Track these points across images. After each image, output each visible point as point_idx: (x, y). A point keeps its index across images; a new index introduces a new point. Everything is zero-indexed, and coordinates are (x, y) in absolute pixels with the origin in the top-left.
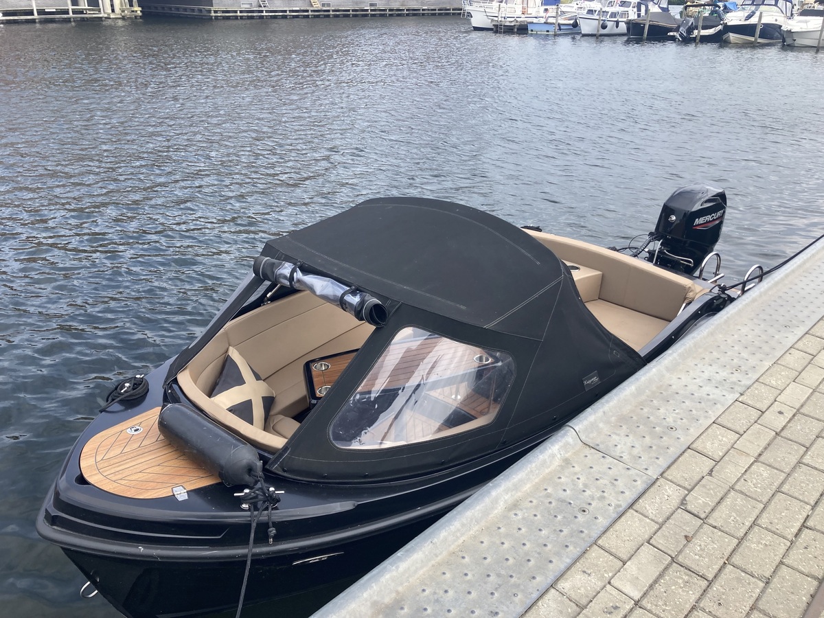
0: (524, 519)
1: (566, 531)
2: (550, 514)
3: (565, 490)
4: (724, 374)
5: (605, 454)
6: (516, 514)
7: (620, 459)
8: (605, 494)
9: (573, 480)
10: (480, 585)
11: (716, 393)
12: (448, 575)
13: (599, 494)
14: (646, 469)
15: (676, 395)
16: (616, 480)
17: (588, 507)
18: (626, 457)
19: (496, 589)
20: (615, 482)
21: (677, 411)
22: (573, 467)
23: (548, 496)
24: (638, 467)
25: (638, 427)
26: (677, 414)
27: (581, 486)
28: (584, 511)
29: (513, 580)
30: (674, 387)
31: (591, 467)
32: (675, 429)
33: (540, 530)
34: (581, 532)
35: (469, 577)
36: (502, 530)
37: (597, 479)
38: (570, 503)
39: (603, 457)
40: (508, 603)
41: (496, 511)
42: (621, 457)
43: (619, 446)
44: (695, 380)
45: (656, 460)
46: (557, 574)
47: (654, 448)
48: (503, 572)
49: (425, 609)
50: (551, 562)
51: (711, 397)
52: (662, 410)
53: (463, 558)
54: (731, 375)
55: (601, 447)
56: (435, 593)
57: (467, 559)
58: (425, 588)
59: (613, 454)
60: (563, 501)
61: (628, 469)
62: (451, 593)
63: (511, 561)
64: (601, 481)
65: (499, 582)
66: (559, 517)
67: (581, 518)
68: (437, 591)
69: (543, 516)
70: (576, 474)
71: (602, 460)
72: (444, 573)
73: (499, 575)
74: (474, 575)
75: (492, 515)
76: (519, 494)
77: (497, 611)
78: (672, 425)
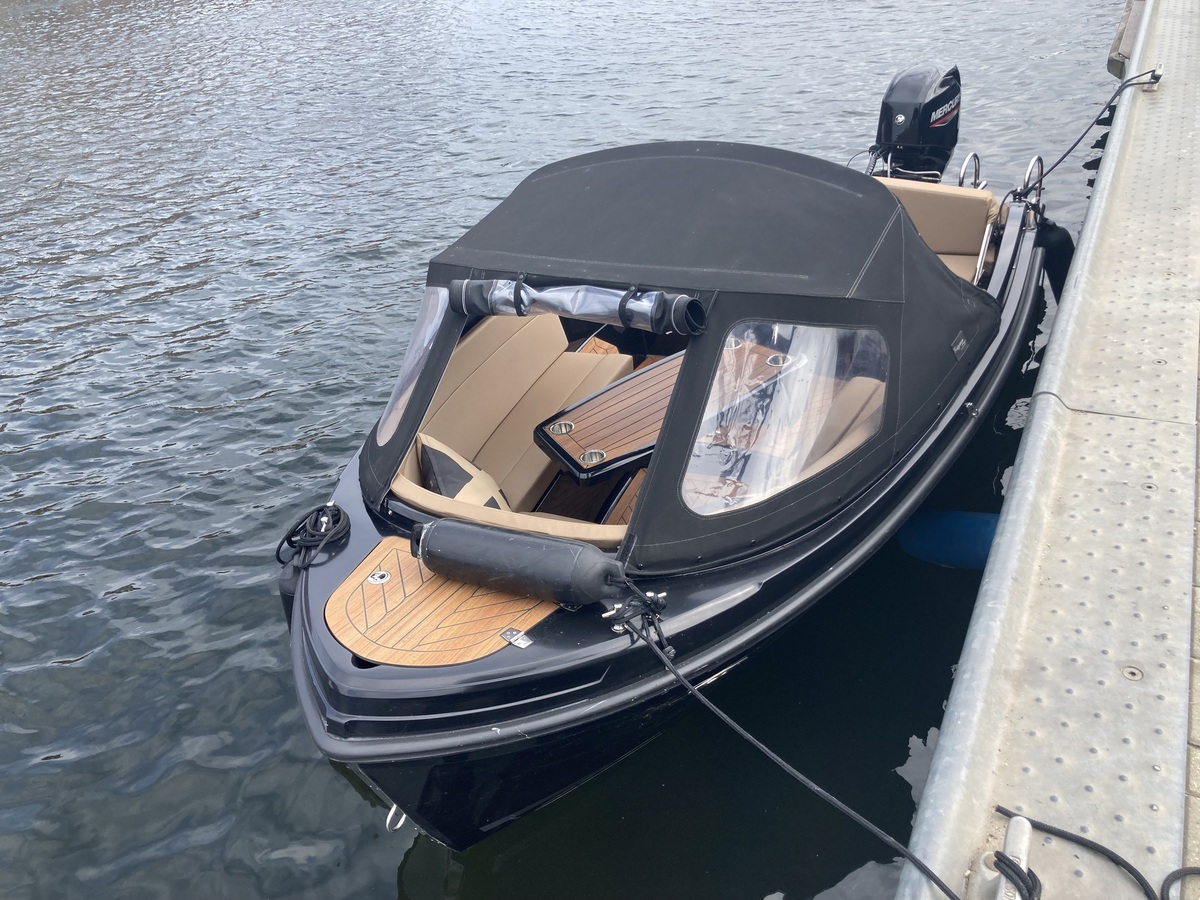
0: (1085, 518)
1: (1152, 518)
2: (1113, 503)
3: (1103, 471)
4: (1158, 283)
5: (1112, 416)
6: (1072, 516)
7: (1132, 415)
8: (1156, 460)
9: (1101, 456)
10: (1111, 611)
11: (1172, 307)
12: (1061, 612)
13: (1148, 464)
14: (1176, 417)
15: (1127, 323)
16: (1153, 440)
17: (1149, 481)
18: (1139, 411)
19: (1135, 608)
20: (1153, 443)
21: (1146, 341)
22: (1087, 440)
23: (1090, 483)
24: (1164, 418)
25: (1118, 371)
26: (1149, 343)
27: (1118, 460)
28: (1150, 487)
29: (1145, 591)
30: (1115, 313)
31: (1109, 435)
32: (1163, 363)
33: (1120, 525)
34: (1171, 511)
35: (1089, 605)
36: (1074, 539)
37: (1129, 446)
38: (1125, 484)
39: (1111, 418)
40: (1165, 620)
41: (1045, 521)
42: (1133, 412)
43: (1118, 401)
44: (1132, 300)
45: (1177, 404)
46: (1190, 568)
47: (1161, 391)
48: (1124, 587)
49: (1074, 660)
50: (1168, 557)
51: (1170, 313)
52: (1128, 345)
53: (1059, 586)
54: (1168, 282)
55: (1097, 408)
56: (1066, 638)
57: (1065, 587)
58: (1048, 635)
59: (1119, 412)
60: (1114, 484)
61: (1154, 423)
62: (1085, 631)
63: (1121, 572)
64: (1136, 447)
65: (1133, 600)
66: (1128, 504)
67: (1156, 497)
68: (1067, 634)
69: (1106, 508)
70: (1096, 447)
71: (1112, 421)
72: (1054, 612)
73: (1123, 592)
74: (1092, 602)
75: (1045, 526)
76: (1053, 492)
77: (1161, 632)
78: (1157, 358)
